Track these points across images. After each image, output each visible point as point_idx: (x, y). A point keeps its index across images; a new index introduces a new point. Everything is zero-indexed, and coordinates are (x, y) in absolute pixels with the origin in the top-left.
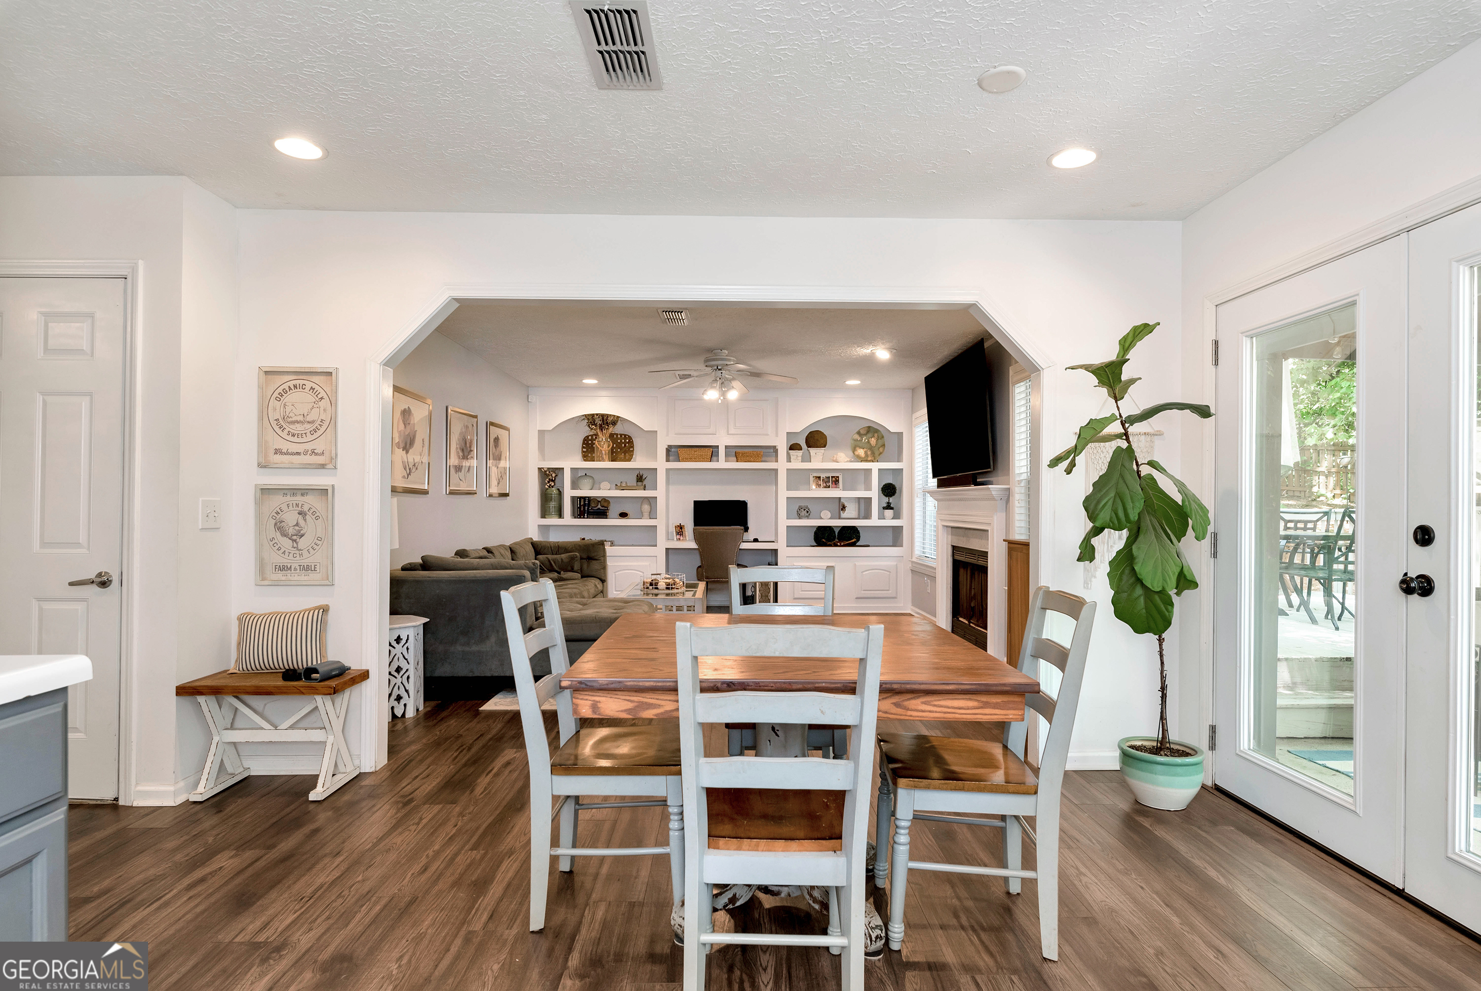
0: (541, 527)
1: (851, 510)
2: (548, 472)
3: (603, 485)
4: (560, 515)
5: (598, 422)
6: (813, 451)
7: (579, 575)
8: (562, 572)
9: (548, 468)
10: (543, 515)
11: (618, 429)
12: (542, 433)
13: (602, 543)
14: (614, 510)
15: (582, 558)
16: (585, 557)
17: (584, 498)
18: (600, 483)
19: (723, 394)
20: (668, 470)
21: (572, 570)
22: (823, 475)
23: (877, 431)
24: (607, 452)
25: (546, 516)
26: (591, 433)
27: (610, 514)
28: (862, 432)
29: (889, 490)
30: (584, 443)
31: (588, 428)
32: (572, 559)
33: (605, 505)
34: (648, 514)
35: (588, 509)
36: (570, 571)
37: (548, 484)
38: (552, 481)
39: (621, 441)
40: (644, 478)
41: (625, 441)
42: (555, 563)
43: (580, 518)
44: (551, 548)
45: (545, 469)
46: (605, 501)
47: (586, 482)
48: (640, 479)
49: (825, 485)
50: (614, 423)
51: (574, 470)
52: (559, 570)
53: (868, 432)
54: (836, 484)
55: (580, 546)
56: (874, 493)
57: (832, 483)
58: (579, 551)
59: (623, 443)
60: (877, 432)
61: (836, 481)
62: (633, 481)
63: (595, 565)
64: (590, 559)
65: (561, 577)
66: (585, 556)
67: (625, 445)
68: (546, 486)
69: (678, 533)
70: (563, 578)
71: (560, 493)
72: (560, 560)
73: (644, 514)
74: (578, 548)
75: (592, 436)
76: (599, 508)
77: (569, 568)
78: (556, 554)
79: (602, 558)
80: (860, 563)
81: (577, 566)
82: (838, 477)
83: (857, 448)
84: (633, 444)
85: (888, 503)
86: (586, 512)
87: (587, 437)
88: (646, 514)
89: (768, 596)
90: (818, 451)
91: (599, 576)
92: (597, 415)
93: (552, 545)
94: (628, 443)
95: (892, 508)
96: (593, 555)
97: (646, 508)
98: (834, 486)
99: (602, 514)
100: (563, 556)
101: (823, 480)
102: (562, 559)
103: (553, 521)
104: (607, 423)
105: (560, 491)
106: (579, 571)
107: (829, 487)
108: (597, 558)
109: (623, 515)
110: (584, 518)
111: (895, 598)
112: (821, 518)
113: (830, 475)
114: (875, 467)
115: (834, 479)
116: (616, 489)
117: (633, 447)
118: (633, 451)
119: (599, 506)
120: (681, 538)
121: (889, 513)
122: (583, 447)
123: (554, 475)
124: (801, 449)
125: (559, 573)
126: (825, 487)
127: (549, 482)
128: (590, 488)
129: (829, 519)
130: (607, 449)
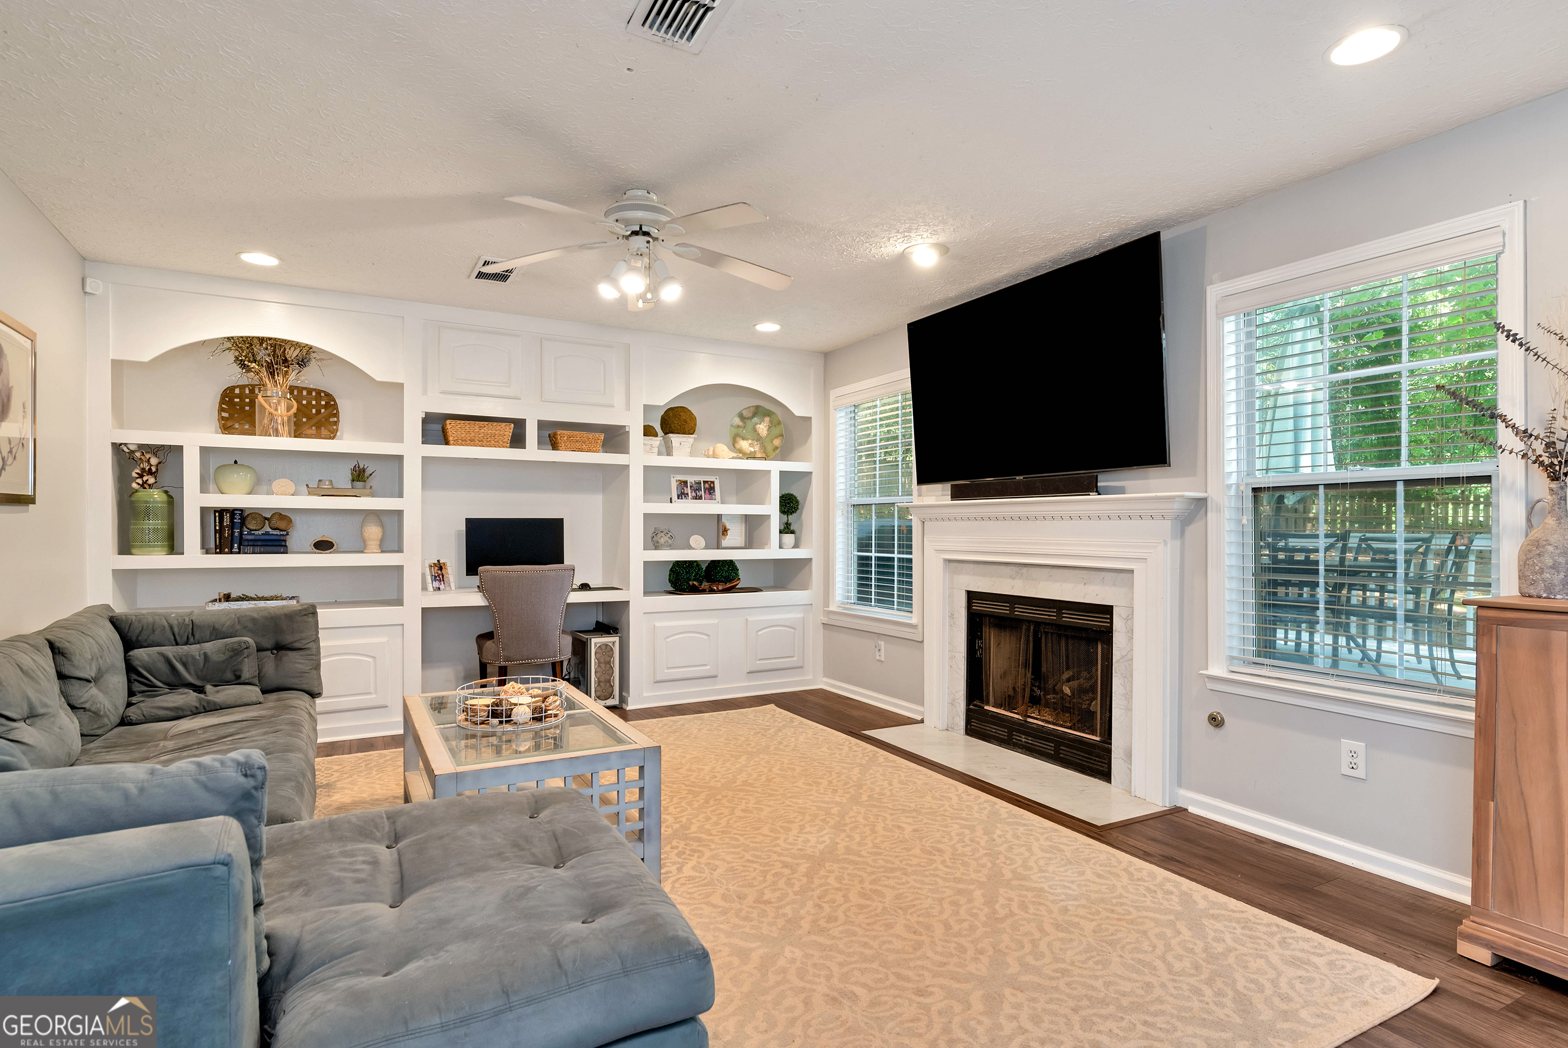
0: (120, 575)
1: (736, 535)
2: (138, 454)
3: (277, 485)
4: (173, 545)
5: (263, 354)
6: (675, 438)
7: (257, 689)
8: (209, 688)
9: (141, 447)
10: (125, 547)
11: (310, 377)
12: (118, 366)
13: (311, 611)
14: (301, 535)
15: (260, 649)
16: (268, 645)
17: (232, 512)
18: (270, 482)
19: (654, 288)
20: (426, 460)
21: (237, 680)
22: (691, 479)
23: (768, 413)
24: (286, 419)
25: (133, 551)
26: (244, 381)
27: (291, 542)
28: (745, 413)
29: (789, 504)
30: (222, 401)
31: (237, 369)
32: (237, 652)
33: (282, 525)
34: (378, 543)
35: (241, 533)
36: (228, 683)
37: (140, 481)
38: (150, 472)
39: (309, 403)
40: (367, 474)
41: (318, 403)
42: (185, 665)
43: (220, 553)
44: (171, 628)
45: (132, 448)
46: (282, 519)
47: (241, 479)
48: (359, 476)
49: (694, 494)
50: (302, 363)
51: (205, 452)
52: (198, 683)
53: (754, 415)
54: (710, 494)
55: (253, 620)
56: (771, 508)
57: (705, 492)
58: (252, 632)
59: (313, 406)
60: (769, 416)
61: (711, 489)
62: (343, 477)
63: (295, 662)
64: (280, 648)
65: (208, 702)
66: (268, 642)
67: (318, 412)
68: (134, 485)
69: (435, 578)
70: (215, 703)
71: (173, 504)
72: (201, 659)
73: (369, 543)
74: (250, 625)
75: (242, 387)
76: (267, 533)
77: (229, 676)
78: (186, 643)
79: (312, 645)
80: (755, 617)
81: (248, 669)
82: (713, 482)
83: (738, 439)
84: (337, 409)
85: (787, 524)
86: (237, 540)
87: (232, 389)
88: (373, 544)
89: (609, 681)
90: (685, 439)
91: (305, 687)
92: (262, 340)
93: (175, 623)
94: (326, 407)
95: (793, 532)
96: (288, 639)
97: (373, 532)
98: (708, 496)
99: (277, 544)
100: (209, 647)
101: (691, 487)
102: (205, 655)
103: (158, 560)
104: (286, 361)
105: (170, 497)
106: (256, 681)
107: (700, 498)
108: (297, 645)
109: (323, 546)
110: (231, 553)
111: (801, 667)
112: (690, 548)
113: (702, 478)
114: (775, 467)
115: (707, 486)
116: (310, 494)
117: (336, 415)
118: (336, 423)
119: (267, 528)
120: (442, 587)
121: (789, 538)
122: (221, 410)
123: (154, 461)
124: (656, 435)
125: (200, 690)
126: (696, 498)
127: (141, 476)
128: (247, 489)
129: (704, 549)
130: (285, 413)
